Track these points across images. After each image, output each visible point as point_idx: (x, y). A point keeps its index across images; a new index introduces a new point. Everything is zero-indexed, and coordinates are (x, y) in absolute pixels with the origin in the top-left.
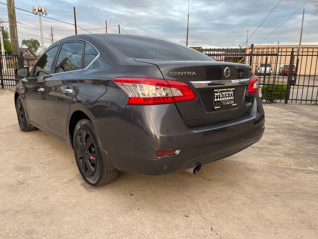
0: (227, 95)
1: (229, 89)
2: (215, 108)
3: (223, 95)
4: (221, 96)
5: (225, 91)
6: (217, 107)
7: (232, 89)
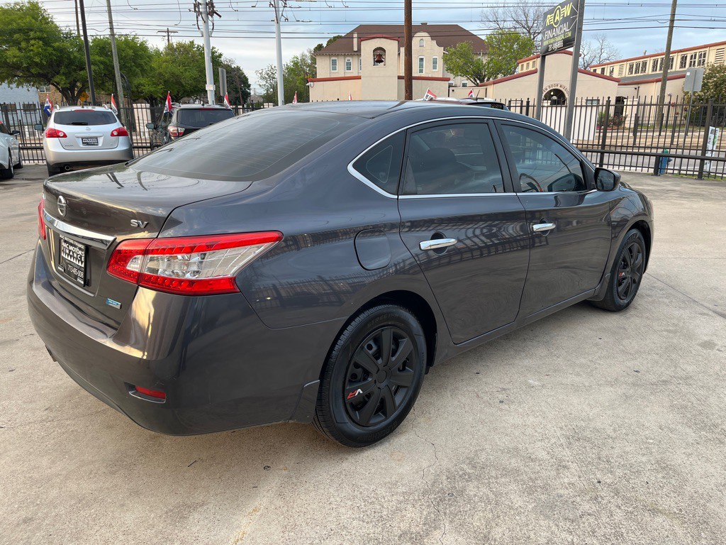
0: (75, 255)
1: (77, 244)
2: (59, 268)
3: (70, 251)
4: (67, 251)
5: (72, 245)
6: (61, 269)
7: (80, 246)
